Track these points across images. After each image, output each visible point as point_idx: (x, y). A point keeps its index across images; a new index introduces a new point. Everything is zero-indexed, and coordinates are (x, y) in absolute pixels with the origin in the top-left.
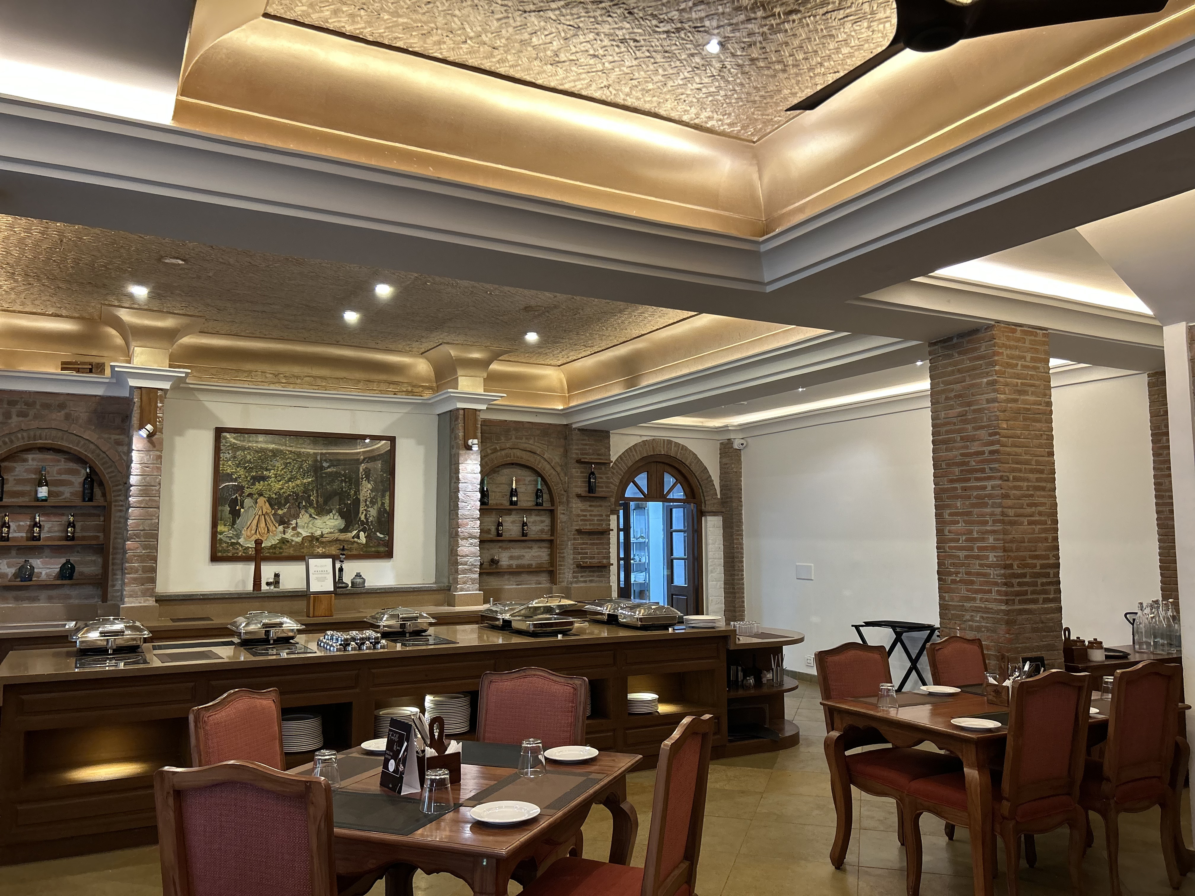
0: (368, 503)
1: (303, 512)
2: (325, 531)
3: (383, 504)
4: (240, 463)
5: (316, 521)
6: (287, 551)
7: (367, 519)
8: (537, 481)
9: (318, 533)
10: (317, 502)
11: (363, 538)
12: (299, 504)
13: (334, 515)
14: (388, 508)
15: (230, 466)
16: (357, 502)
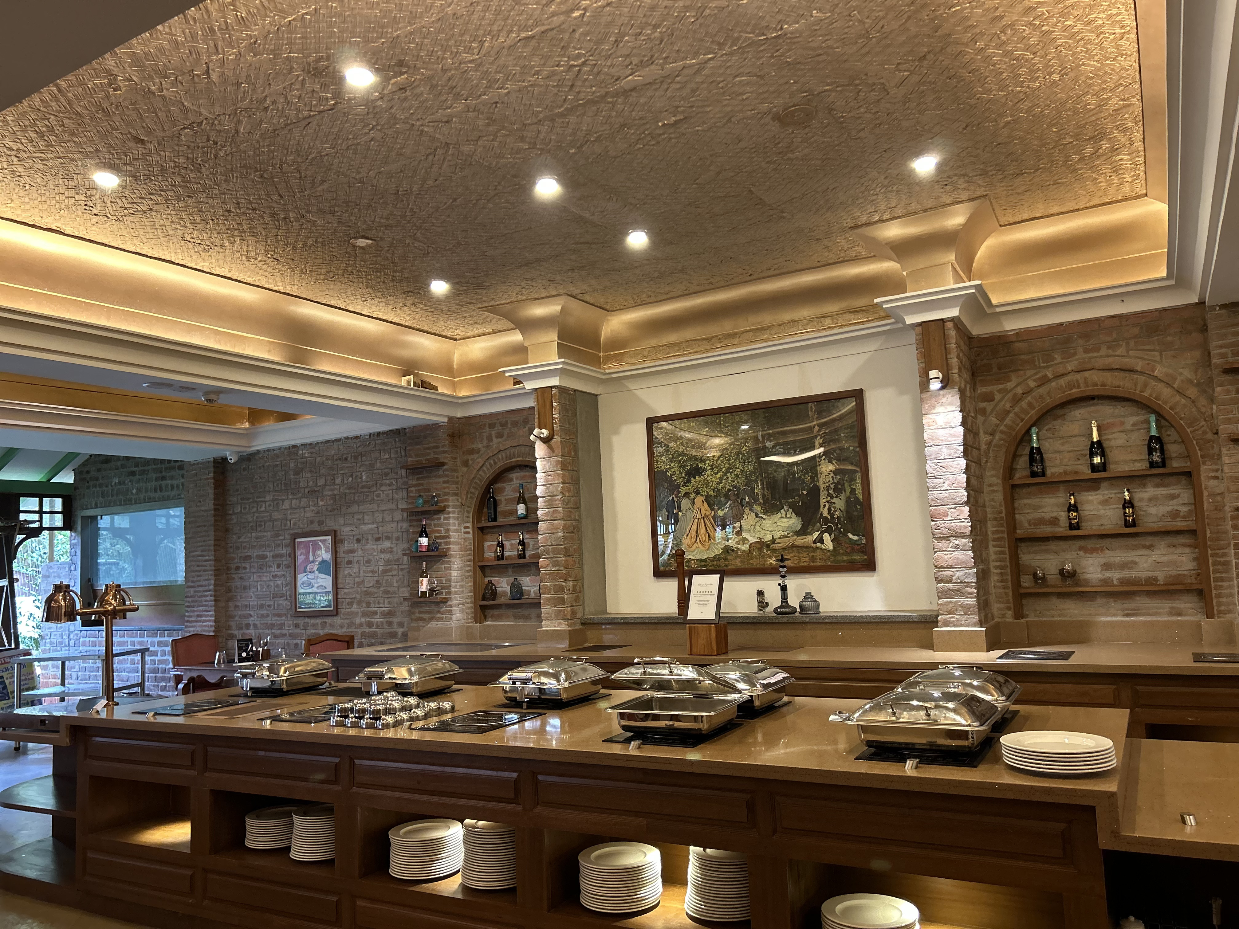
0: (831, 491)
1: (747, 510)
2: (777, 535)
3: (853, 491)
4: (673, 458)
5: (764, 522)
6: (733, 562)
7: (832, 515)
8: (1148, 422)
9: (768, 538)
10: (764, 496)
11: (828, 543)
12: (741, 501)
13: (786, 512)
14: (861, 497)
15: (663, 462)
16: (815, 492)
